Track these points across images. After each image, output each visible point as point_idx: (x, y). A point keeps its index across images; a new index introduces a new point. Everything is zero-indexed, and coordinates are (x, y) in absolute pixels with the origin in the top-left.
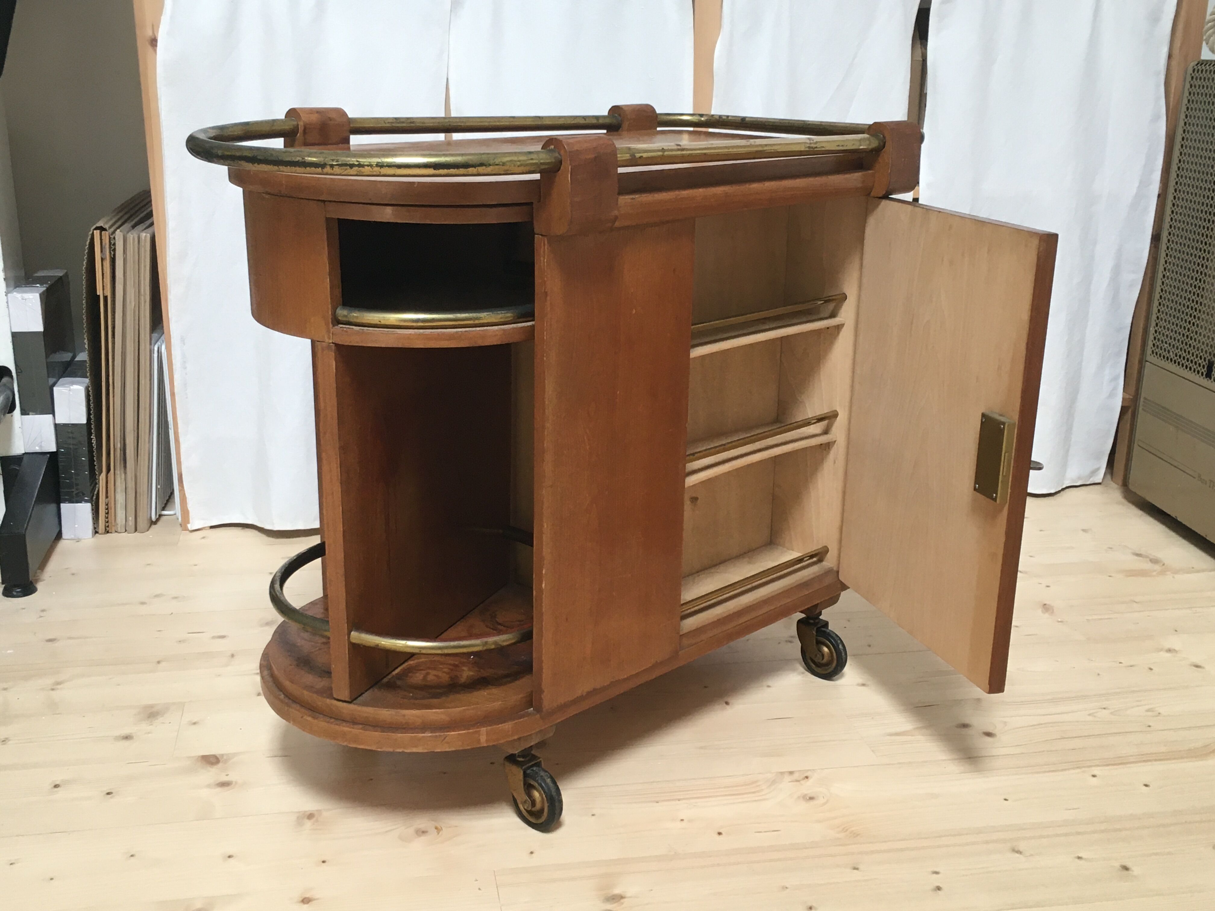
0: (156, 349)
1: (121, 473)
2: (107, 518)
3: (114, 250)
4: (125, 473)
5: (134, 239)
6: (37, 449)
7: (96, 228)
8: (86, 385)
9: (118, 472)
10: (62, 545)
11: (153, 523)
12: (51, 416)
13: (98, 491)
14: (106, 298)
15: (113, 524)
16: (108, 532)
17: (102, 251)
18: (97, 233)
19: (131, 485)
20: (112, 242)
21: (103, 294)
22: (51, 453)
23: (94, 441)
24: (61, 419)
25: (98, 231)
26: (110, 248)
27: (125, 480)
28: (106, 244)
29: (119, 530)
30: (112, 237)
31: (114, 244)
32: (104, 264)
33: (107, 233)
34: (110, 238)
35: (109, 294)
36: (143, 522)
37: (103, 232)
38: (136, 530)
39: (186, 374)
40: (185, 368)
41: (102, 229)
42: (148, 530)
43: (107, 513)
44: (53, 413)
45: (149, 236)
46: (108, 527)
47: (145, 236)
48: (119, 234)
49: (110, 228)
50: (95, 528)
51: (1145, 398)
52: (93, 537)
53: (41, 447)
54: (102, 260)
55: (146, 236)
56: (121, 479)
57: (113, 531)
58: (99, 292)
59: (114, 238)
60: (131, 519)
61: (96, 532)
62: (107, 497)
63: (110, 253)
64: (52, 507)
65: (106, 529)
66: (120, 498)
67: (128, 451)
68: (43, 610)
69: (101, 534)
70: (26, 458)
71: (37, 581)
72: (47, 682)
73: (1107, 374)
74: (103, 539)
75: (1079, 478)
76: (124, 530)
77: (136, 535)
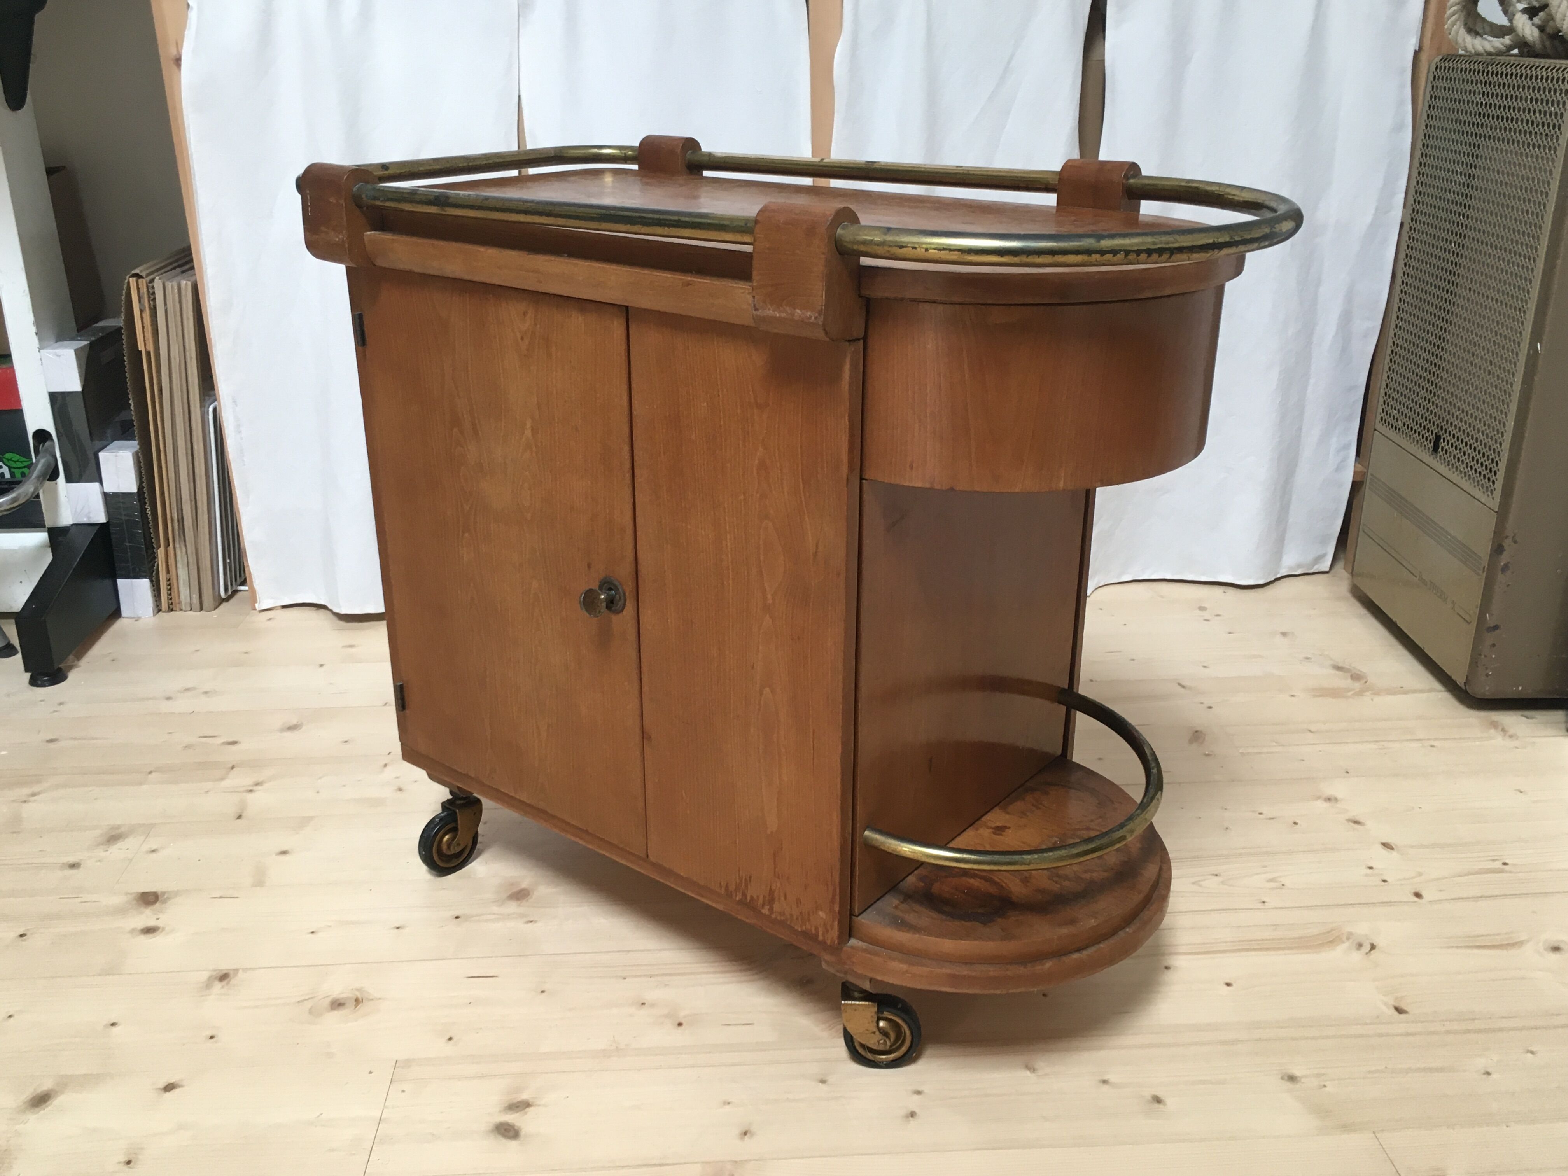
0: (211, 409)
1: (180, 547)
2: (170, 594)
3: (154, 299)
4: (185, 546)
5: (173, 287)
6: (85, 520)
7: (134, 275)
8: (135, 450)
9: (177, 546)
10: (118, 625)
11: (222, 601)
12: (97, 484)
13: (158, 565)
14: (148, 354)
15: (177, 601)
16: (172, 610)
17: (140, 302)
18: (133, 281)
19: (192, 560)
20: (151, 291)
21: (146, 348)
22: (102, 526)
23: (149, 513)
24: (109, 488)
25: (135, 279)
26: (149, 297)
27: (187, 555)
28: (144, 293)
29: (184, 608)
30: (150, 285)
31: (154, 293)
32: (144, 315)
33: (144, 281)
34: (148, 287)
35: (151, 349)
36: (209, 599)
37: (140, 280)
38: (201, 609)
39: (242, 439)
40: (240, 432)
41: (138, 276)
42: (216, 609)
43: (170, 589)
44: (100, 481)
45: (189, 283)
46: (172, 604)
48: (158, 284)
49: (148, 275)
50: (158, 606)
51: (1372, 475)
52: (154, 615)
53: (89, 518)
54: (141, 311)
55: (186, 284)
56: (181, 552)
57: (178, 609)
58: (141, 347)
59: (153, 287)
60: (195, 596)
61: (160, 610)
62: (168, 572)
63: (149, 304)
64: (108, 582)
65: (169, 607)
66: (183, 573)
67: (186, 523)
68: (61, 704)
69: (165, 612)
70: (73, 530)
71: (71, 668)
72: (26, 791)
73: (1334, 443)
74: (166, 617)
75: (1299, 566)
76: (189, 608)
77: (203, 614)
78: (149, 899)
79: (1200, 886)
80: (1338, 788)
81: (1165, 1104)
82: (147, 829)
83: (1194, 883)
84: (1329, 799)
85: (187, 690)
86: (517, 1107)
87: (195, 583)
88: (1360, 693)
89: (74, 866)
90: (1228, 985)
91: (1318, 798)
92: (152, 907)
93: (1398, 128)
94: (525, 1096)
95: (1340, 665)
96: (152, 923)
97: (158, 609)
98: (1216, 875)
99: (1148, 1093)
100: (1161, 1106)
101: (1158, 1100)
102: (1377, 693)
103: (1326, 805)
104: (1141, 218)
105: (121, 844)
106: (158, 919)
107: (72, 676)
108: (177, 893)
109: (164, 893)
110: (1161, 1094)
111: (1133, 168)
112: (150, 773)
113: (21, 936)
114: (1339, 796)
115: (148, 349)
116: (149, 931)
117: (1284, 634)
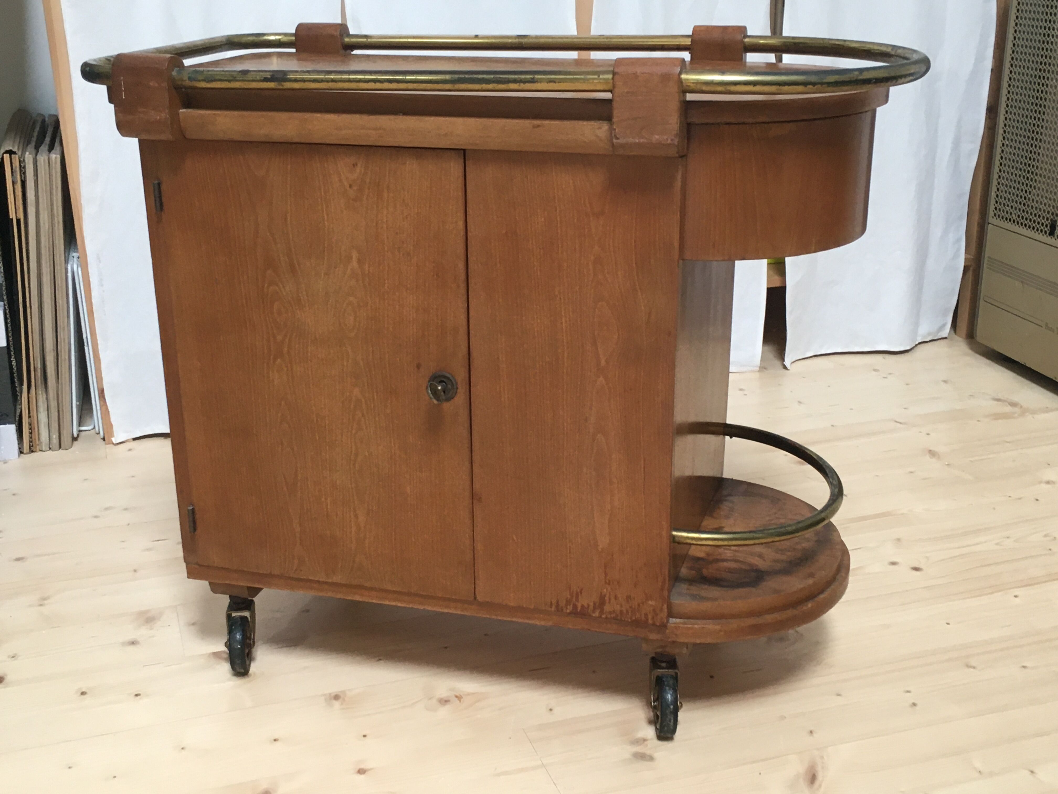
1: (42, 393)
2: (31, 438)
3: (24, 173)
4: (47, 393)
5: (44, 160)
7: (6, 152)
8: (3, 308)
9: (39, 389)
11: (75, 439)
13: (21, 412)
14: (18, 221)
15: (37, 442)
16: (32, 452)
17: (12, 175)
18: (6, 157)
19: (53, 404)
20: (22, 165)
21: (16, 216)
23: (14, 363)
25: (8, 155)
26: (21, 171)
27: (47, 399)
28: (16, 167)
29: (43, 449)
30: (22, 159)
31: (24, 167)
32: (16, 187)
33: (17, 156)
34: (20, 161)
35: (21, 217)
36: (66, 438)
37: (13, 156)
38: (60, 448)
39: (104, 291)
40: (102, 286)
41: (11, 152)
42: (71, 447)
43: (32, 433)
45: (59, 158)
46: (32, 446)
47: (55, 156)
48: (29, 157)
49: (19, 151)
50: (20, 448)
52: (18, 457)
54: (14, 183)
55: (56, 158)
56: (43, 398)
57: (38, 450)
58: (12, 215)
59: (25, 161)
60: (55, 437)
62: (30, 417)
63: (21, 176)
65: (30, 449)
66: (43, 417)
69: (27, 454)
73: (951, 238)
74: (28, 458)
75: (929, 334)
76: (48, 449)
77: (61, 451)
87: (55, 425)
97: (21, 452)
115: (19, 217)
117: (945, 382)
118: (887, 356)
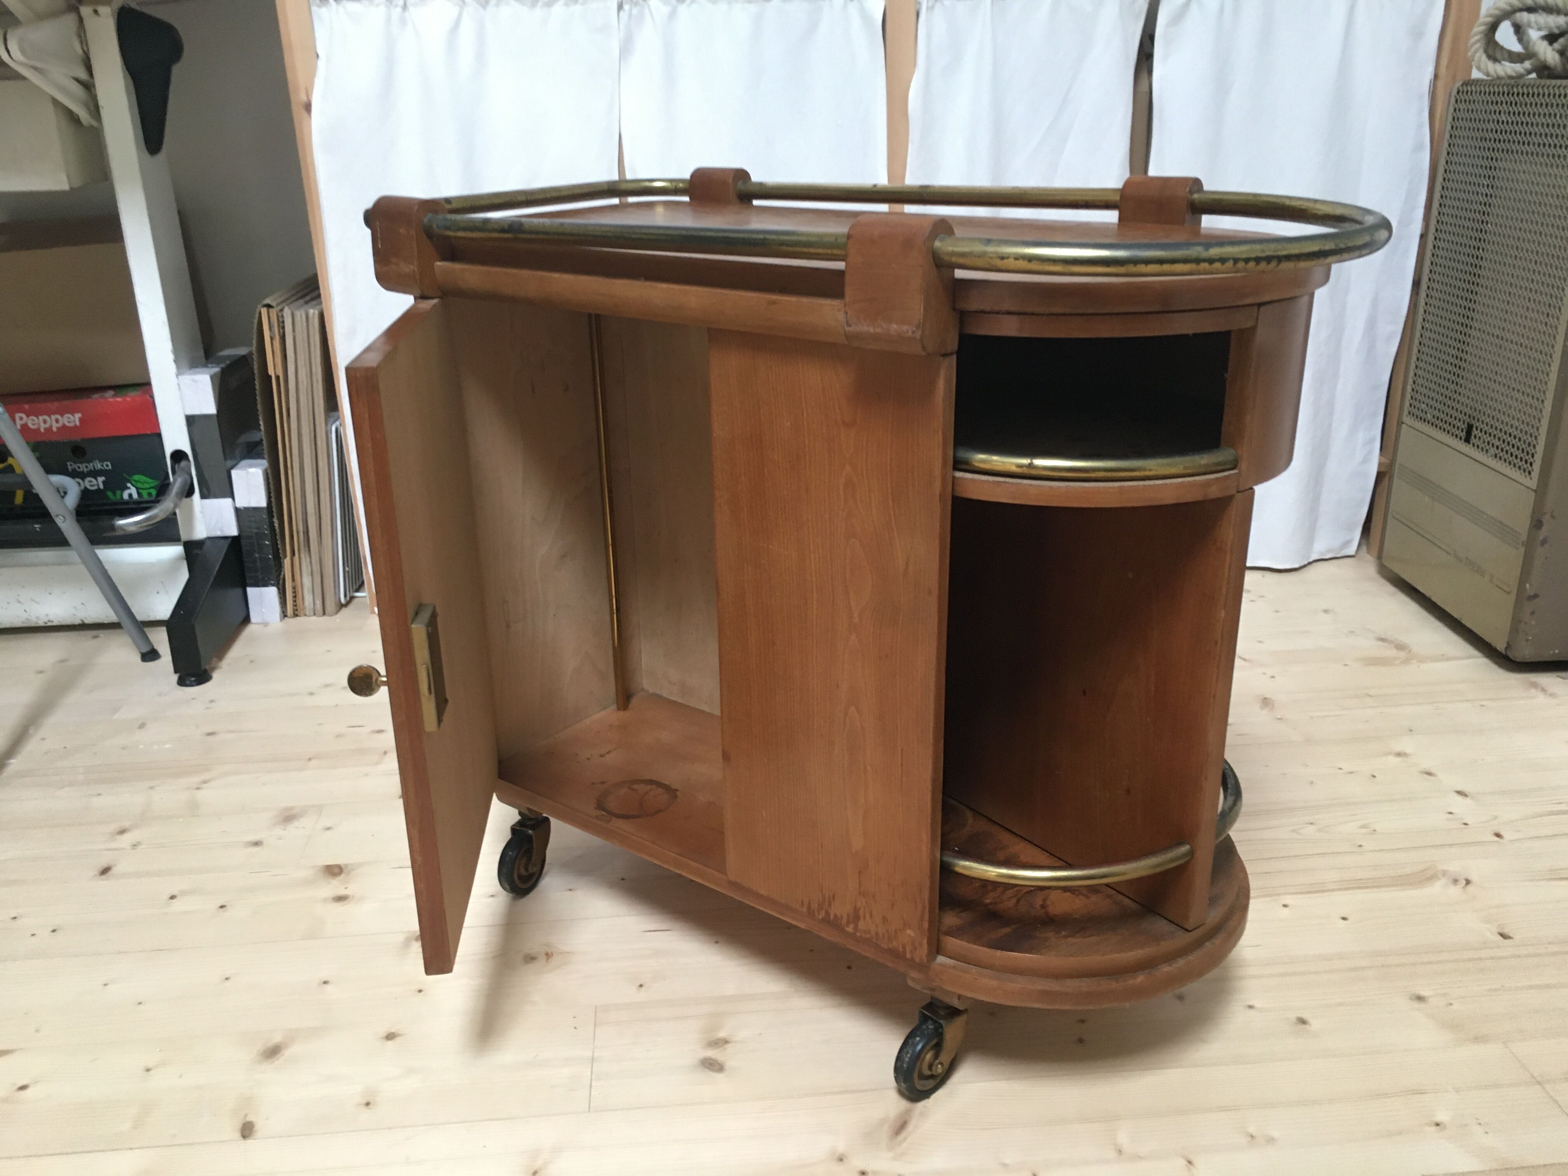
0: (334, 429)
1: (305, 556)
2: (295, 601)
3: (283, 327)
4: (310, 556)
5: (301, 316)
6: (218, 533)
7: (264, 306)
8: (264, 467)
9: (302, 556)
10: (250, 630)
11: (342, 606)
12: (230, 500)
13: (284, 575)
14: (278, 378)
15: (302, 607)
16: (297, 616)
17: (270, 330)
18: (264, 311)
19: (316, 568)
20: (281, 320)
21: (275, 373)
22: (234, 538)
23: (276, 525)
24: (241, 503)
25: (266, 309)
26: (279, 326)
27: (311, 563)
28: (274, 322)
29: (307, 613)
30: (280, 314)
31: (283, 322)
32: (274, 343)
33: (274, 310)
34: (278, 316)
35: (280, 374)
36: (330, 605)
37: (271, 310)
38: (324, 614)
41: (269, 306)
42: (336, 613)
43: (295, 597)
44: (232, 496)
45: (317, 312)
46: (297, 610)
47: (313, 312)
48: (287, 312)
49: (278, 305)
50: (283, 612)
51: (1400, 464)
52: (281, 620)
53: (222, 531)
54: (272, 339)
55: (314, 314)
56: (306, 561)
57: (302, 614)
58: (271, 372)
59: (283, 316)
60: (319, 603)
61: (285, 616)
62: (293, 580)
63: (279, 331)
64: (239, 591)
65: (294, 613)
66: (307, 581)
67: (310, 534)
68: (212, 701)
69: (290, 617)
70: (208, 543)
71: (214, 669)
72: (195, 780)
73: (1361, 437)
74: (291, 622)
75: (1329, 551)
76: (312, 614)
77: (326, 618)
78: (334, 871)
79: (1299, 834)
80: (1406, 744)
81: (1310, 1025)
82: (319, 809)
83: (1293, 831)
84: (1399, 755)
85: (327, 686)
86: (716, 1044)
87: (318, 590)
88: (1406, 661)
89: (257, 844)
90: (1344, 919)
91: (1389, 753)
92: (338, 878)
93: (1418, 148)
94: (722, 1034)
95: (1383, 637)
96: (342, 892)
97: (284, 615)
98: (1312, 824)
99: (1293, 1016)
100: (1307, 1026)
101: (1302, 1021)
102: (1422, 660)
103: (1398, 759)
104: (1202, 231)
105: (296, 824)
106: (346, 888)
107: (216, 675)
108: (360, 865)
109: (347, 865)
110: (1305, 1016)
111: (1196, 183)
112: (310, 759)
113: (222, 907)
114: (1408, 751)
115: (277, 374)
116: (340, 899)
117: (1326, 611)
118: (1268, 574)
